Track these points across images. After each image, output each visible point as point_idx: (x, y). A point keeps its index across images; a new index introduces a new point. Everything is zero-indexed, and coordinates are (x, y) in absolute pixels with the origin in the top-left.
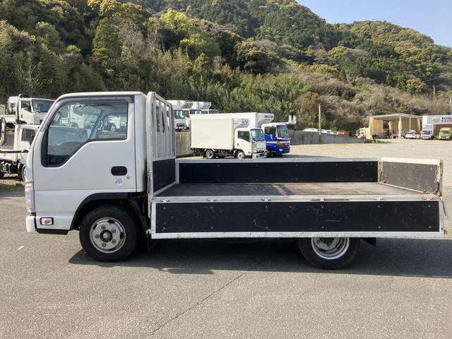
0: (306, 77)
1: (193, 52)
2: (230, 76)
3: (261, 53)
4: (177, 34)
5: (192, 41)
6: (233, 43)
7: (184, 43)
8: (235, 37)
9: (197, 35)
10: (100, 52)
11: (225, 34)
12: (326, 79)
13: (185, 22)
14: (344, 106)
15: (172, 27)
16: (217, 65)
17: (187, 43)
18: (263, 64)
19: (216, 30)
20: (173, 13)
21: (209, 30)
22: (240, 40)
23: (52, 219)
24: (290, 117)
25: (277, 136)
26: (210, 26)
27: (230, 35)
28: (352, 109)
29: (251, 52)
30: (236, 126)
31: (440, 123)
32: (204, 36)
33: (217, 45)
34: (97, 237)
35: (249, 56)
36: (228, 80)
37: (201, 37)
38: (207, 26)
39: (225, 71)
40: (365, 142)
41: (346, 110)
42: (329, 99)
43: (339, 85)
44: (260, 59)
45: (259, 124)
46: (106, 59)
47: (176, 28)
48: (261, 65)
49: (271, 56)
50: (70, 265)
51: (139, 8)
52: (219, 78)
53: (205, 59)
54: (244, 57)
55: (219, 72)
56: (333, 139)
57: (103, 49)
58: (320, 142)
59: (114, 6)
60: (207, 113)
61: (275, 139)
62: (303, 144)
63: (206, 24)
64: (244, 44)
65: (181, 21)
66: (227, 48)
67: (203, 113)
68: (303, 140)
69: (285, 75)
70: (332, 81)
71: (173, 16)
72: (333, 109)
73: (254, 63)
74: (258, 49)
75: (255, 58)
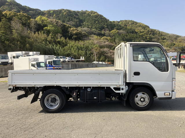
0: (96, 42)
1: (48, 32)
2: (64, 41)
3: (78, 32)
4: (42, 25)
5: (49, 28)
6: (67, 29)
7: (45, 29)
8: (68, 26)
9: (51, 25)
10: (2, 32)
11: (64, 25)
12: (104, 42)
13: (46, 20)
14: (111, 53)
16: (59, 37)
17: (47, 29)
18: (79, 36)
19: (59, 23)
20: (41, 17)
22: (70, 27)
24: (81, 57)
25: (53, 65)
26: (57, 22)
27: (66, 26)
29: (74, 32)
30: (31, 61)
33: (60, 30)
35: (74, 34)
36: (63, 43)
37: (53, 26)
38: (56, 22)
39: (62, 40)
42: (106, 49)
43: (109, 44)
44: (78, 35)
45: (46, 60)
46: (4, 36)
47: (42, 23)
49: (83, 34)
51: (26, 15)
52: (59, 43)
53: (52, 35)
54: (72, 34)
55: (59, 40)
57: (3, 31)
58: (96, 67)
59: (13, 14)
63: (55, 21)
64: (72, 29)
65: (44, 20)
66: (65, 32)
69: (88, 41)
70: (107, 43)
71: (41, 18)
72: (106, 54)
73: (76, 36)
74: (78, 31)
75: (76, 34)
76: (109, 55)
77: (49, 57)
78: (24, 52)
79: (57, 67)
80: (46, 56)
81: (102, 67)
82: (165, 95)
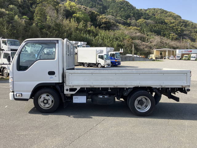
0: (127, 32)
1: (78, 20)
3: (108, 21)
4: (71, 12)
5: (78, 15)
6: (96, 16)
7: (74, 16)
8: (97, 14)
9: (80, 12)
11: (93, 12)
12: (136, 33)
13: (75, 7)
14: (143, 45)
15: (69, 8)
16: (89, 26)
17: (76, 16)
19: (88, 10)
20: (69, 2)
21: (85, 10)
22: (99, 15)
23: (22, 94)
24: (120, 49)
25: (115, 58)
26: (86, 9)
27: (94, 13)
28: (147, 46)
29: (104, 21)
30: (98, 53)
31: (184, 53)
32: (83, 13)
33: (89, 17)
34: (41, 102)
35: (103, 22)
36: (94, 32)
37: (82, 14)
38: (84, 9)
39: (92, 29)
40: (152, 61)
41: (144, 47)
42: (137, 41)
43: (141, 36)
44: (108, 24)
45: (108, 52)
47: (71, 9)
48: (108, 26)
49: (112, 22)
50: (29, 114)
52: (89, 32)
53: (84, 23)
54: (101, 23)
55: (90, 29)
56: (138, 59)
58: (133, 60)
61: (115, 59)
62: (126, 61)
63: (84, 7)
64: (101, 17)
65: (73, 6)
66: (93, 19)
67: (83, 47)
68: (126, 59)
69: (118, 31)
70: (138, 34)
71: (69, 4)
72: (139, 46)
73: (105, 25)
74: (107, 19)
75: (105, 23)
76: (142, 47)
79: (118, 60)
81: (139, 61)
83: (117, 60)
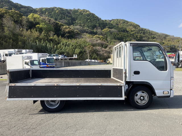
0: (89, 40)
1: (41, 30)
2: (57, 39)
3: (71, 31)
4: (34, 23)
5: (41, 26)
6: (60, 27)
8: (61, 24)
9: (43, 23)
11: (57, 23)
12: (97, 40)
13: (38, 18)
14: (103, 51)
15: (32, 20)
16: (51, 35)
17: (39, 26)
18: (72, 35)
19: (52, 21)
20: (33, 14)
21: (49, 21)
22: (63, 25)
24: (74, 55)
25: (46, 63)
26: (50, 20)
27: (59, 24)
28: (106, 52)
29: (67, 30)
30: (24, 59)
33: (53, 28)
35: (66, 32)
36: (56, 41)
37: (45, 24)
38: (48, 20)
39: (54, 38)
41: (104, 52)
42: (98, 48)
43: (102, 43)
44: (71, 33)
47: (34, 21)
49: (76, 32)
51: (18, 12)
53: (45, 33)
54: (64, 32)
55: (52, 38)
59: (5, 11)
60: (18, 54)
63: (48, 19)
64: (64, 27)
65: (36, 18)
66: (57, 30)
67: (17, 54)
68: (69, 64)
69: (80, 39)
70: (99, 41)
73: (69, 34)
74: (70, 29)
75: (69, 32)
76: (101, 53)
77: (42, 55)
78: (16, 50)
79: (51, 65)
80: (40, 54)
81: (95, 65)
82: (164, 94)
83: (49, 65)
